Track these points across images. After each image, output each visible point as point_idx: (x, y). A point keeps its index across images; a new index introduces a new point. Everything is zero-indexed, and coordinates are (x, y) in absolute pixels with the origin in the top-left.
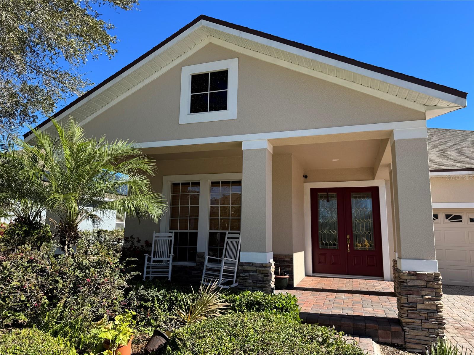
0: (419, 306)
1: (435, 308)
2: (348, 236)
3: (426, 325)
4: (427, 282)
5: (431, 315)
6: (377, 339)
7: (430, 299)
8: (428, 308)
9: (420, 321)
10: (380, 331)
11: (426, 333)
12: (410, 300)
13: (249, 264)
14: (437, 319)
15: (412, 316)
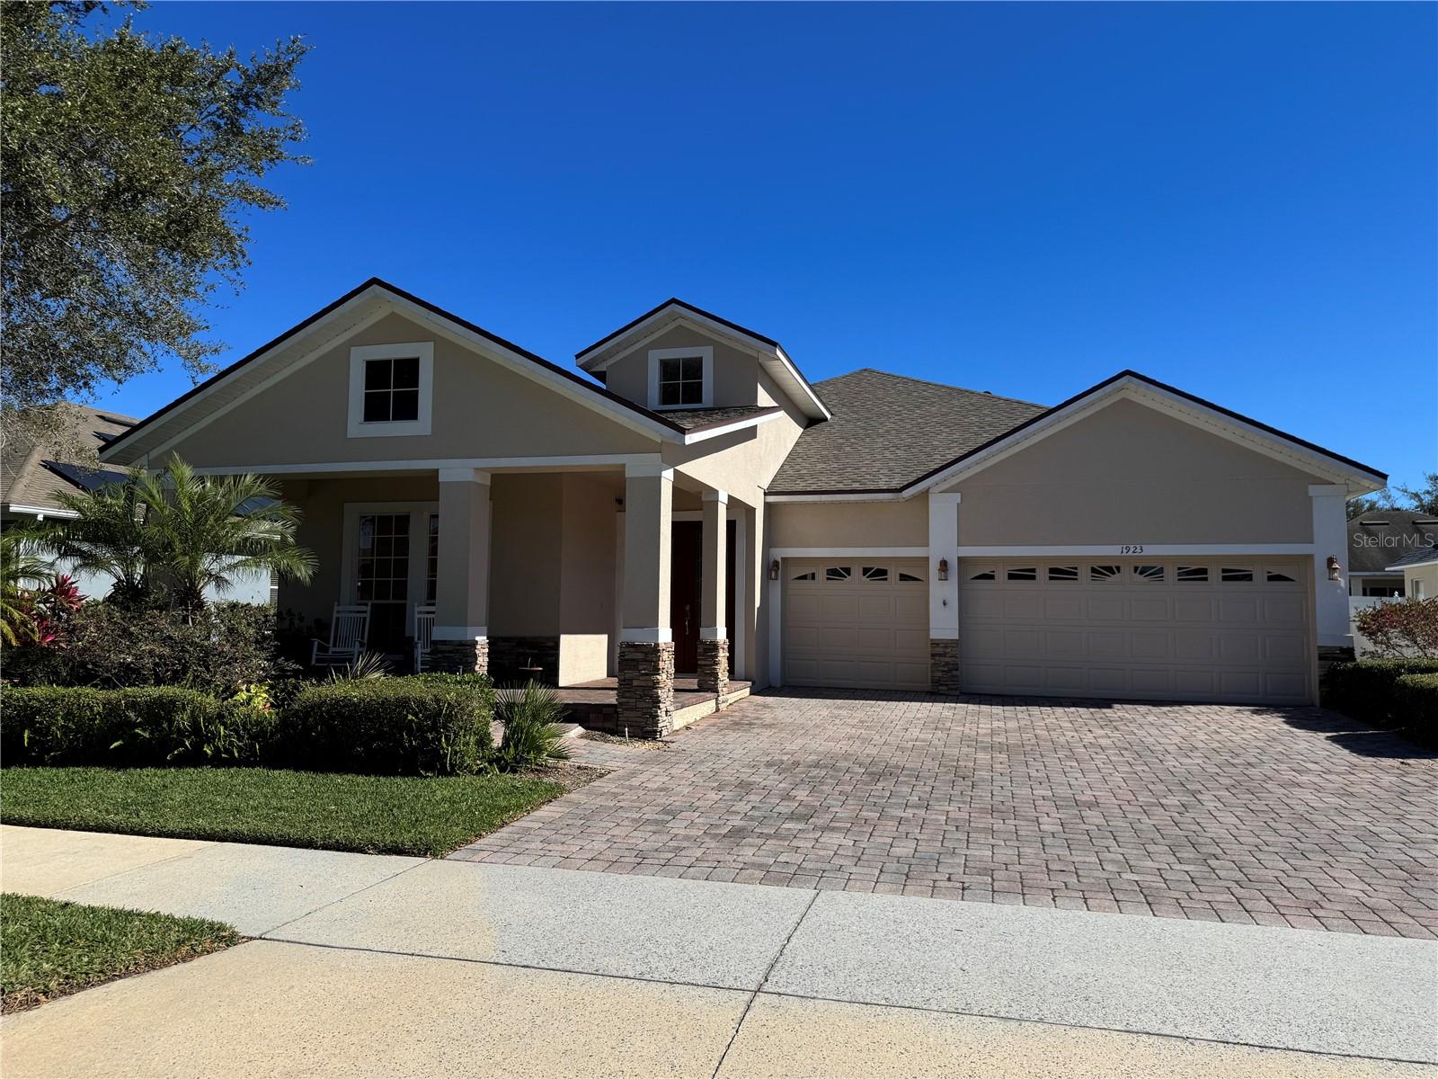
0: (635, 683)
1: (652, 684)
2: (688, 608)
3: (640, 705)
4: (646, 654)
5: (646, 692)
6: (587, 724)
7: (646, 674)
8: (644, 684)
9: (634, 700)
10: (591, 715)
11: (639, 714)
12: (627, 676)
13: (444, 642)
14: (651, 697)
15: (627, 694)
